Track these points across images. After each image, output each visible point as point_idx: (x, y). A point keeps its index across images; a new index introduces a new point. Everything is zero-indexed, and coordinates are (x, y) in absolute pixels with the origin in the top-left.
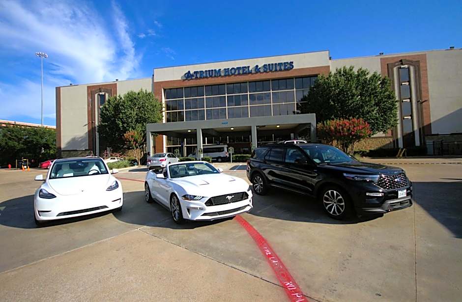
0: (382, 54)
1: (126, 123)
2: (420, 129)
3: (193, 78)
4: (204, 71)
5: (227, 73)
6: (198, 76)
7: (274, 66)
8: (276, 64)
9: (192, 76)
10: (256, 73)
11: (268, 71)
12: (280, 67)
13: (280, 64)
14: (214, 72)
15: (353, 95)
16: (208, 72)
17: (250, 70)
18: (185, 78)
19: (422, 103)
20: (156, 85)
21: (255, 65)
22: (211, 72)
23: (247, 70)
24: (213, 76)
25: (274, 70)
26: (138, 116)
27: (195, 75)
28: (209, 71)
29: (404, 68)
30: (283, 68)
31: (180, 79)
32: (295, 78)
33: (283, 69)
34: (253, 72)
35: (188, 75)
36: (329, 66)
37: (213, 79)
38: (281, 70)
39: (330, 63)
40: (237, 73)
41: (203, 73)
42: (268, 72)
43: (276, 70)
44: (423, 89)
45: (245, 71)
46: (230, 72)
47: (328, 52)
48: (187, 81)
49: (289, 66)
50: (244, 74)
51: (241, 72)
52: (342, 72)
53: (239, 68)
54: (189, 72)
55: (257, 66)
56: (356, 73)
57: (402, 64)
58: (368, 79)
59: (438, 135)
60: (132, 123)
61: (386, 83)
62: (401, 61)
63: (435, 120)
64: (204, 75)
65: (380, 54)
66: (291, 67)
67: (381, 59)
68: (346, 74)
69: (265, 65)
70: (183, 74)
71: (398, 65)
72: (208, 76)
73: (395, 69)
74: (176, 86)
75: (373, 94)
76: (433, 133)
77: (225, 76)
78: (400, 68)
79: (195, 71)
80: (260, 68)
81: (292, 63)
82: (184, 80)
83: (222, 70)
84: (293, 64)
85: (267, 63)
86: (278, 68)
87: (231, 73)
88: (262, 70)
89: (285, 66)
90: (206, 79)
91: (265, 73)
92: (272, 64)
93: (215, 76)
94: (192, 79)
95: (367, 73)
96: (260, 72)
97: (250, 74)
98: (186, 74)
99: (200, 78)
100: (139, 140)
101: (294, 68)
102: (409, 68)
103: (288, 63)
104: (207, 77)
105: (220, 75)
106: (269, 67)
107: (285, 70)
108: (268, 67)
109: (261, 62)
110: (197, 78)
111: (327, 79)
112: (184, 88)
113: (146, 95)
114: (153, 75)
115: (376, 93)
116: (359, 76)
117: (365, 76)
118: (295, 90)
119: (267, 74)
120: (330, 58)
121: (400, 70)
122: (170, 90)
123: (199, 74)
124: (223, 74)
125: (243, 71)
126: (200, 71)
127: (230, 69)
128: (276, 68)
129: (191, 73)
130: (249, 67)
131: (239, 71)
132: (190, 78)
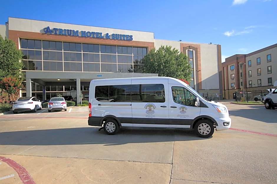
0: (181, 40)
2: (197, 84)
3: (52, 33)
5: (84, 35)
6: (58, 33)
8: (121, 35)
9: (52, 31)
10: (107, 39)
12: (124, 38)
13: (124, 36)
14: (72, 32)
16: (67, 31)
17: (102, 36)
18: (44, 33)
19: (198, 72)
21: (106, 33)
23: (99, 35)
24: (72, 35)
25: (119, 39)
27: (54, 31)
29: (191, 51)
31: (39, 32)
32: (133, 47)
33: (126, 40)
35: (47, 30)
36: (154, 43)
37: (72, 38)
38: (124, 40)
39: (154, 41)
40: (92, 36)
41: (63, 31)
42: (115, 40)
43: (121, 40)
44: (198, 64)
45: (98, 36)
47: (153, 33)
48: (46, 34)
49: (129, 38)
50: (97, 38)
52: (165, 48)
53: (93, 33)
54: (48, 27)
55: (108, 34)
56: (172, 51)
57: (190, 48)
58: (179, 56)
59: (204, 90)
62: (189, 46)
63: (204, 80)
64: (63, 33)
66: (131, 39)
67: (180, 43)
70: (42, 28)
71: (188, 49)
72: (67, 35)
73: (187, 51)
74: (34, 37)
76: (202, 89)
77: (82, 37)
78: (189, 50)
79: (54, 28)
80: (110, 36)
81: (132, 36)
82: (43, 34)
83: (79, 31)
84: (133, 37)
85: (115, 33)
86: (122, 38)
87: (87, 35)
88: (111, 38)
89: (127, 38)
90: (64, 36)
91: (113, 40)
92: (119, 35)
93: (73, 36)
94: (51, 34)
96: (110, 38)
97: (102, 39)
98: (45, 28)
99: (60, 35)
101: (133, 40)
102: (193, 51)
103: (129, 35)
104: (66, 35)
105: (78, 36)
107: (127, 40)
108: (115, 36)
109: (111, 32)
110: (56, 34)
112: (42, 41)
113: (6, 42)
114: (8, 23)
115: (183, 64)
116: (174, 53)
117: (177, 53)
118: (133, 55)
119: (114, 41)
120: (154, 37)
121: (189, 52)
122: (26, 40)
123: (58, 31)
124: (80, 35)
125: (97, 36)
126: (59, 29)
127: (86, 32)
128: (121, 38)
129: (50, 29)
130: (102, 33)
131: (94, 35)
132: (49, 33)
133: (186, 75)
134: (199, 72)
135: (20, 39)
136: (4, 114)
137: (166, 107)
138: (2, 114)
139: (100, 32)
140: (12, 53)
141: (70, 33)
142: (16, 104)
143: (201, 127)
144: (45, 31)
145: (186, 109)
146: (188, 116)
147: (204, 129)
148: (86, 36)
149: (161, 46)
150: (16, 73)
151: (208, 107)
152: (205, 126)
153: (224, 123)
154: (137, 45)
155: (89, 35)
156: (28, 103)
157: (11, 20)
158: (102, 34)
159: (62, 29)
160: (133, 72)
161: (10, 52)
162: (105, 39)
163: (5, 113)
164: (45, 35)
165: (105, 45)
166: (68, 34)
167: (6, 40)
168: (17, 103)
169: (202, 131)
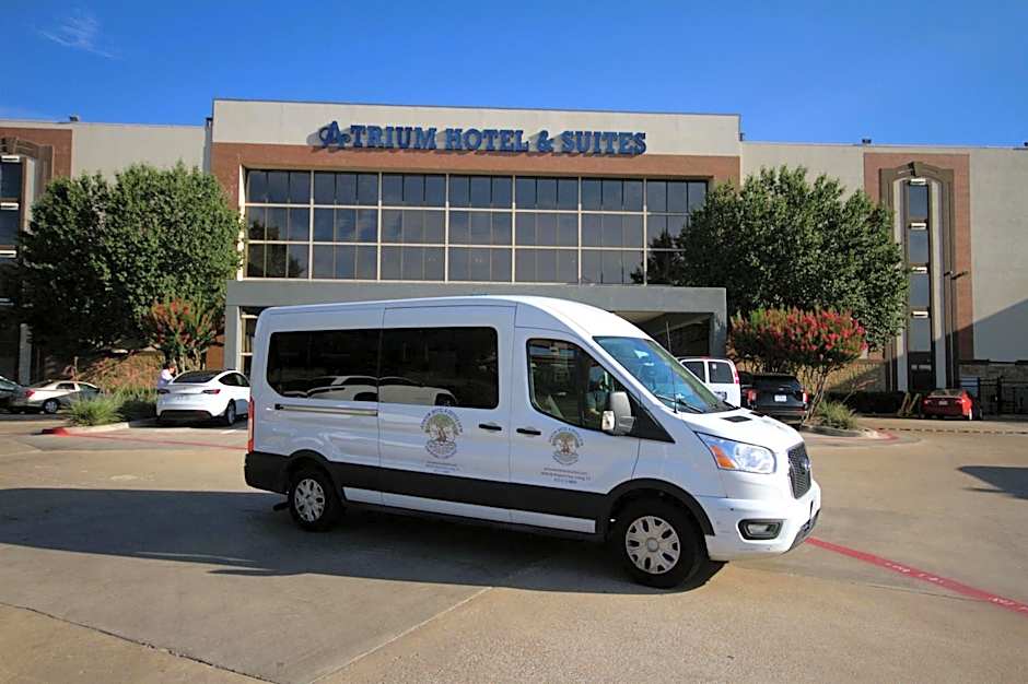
0: (869, 141)
1: (127, 270)
2: (947, 338)
3: (346, 145)
4: (383, 127)
5: (454, 143)
6: (364, 141)
7: (592, 140)
9: (345, 137)
10: (542, 152)
11: (575, 151)
12: (610, 146)
13: (610, 136)
14: (413, 135)
15: (808, 247)
16: (395, 133)
17: (523, 141)
18: (321, 144)
19: (955, 278)
20: (218, 153)
21: (539, 131)
22: (404, 134)
23: (513, 140)
24: (412, 146)
25: (591, 150)
26: (167, 249)
27: (353, 137)
28: (399, 129)
29: (917, 185)
30: (616, 147)
31: (305, 144)
32: (648, 180)
33: (616, 152)
34: (532, 149)
35: (330, 135)
36: (738, 158)
37: (411, 156)
38: (610, 153)
39: (740, 150)
40: (483, 147)
41: (381, 134)
42: (575, 155)
43: (597, 153)
44: (957, 244)
45: (508, 143)
46: (463, 140)
47: (736, 118)
48: (326, 150)
49: (632, 144)
50: (504, 151)
51: (497, 144)
52: (776, 179)
53: (490, 134)
54: (335, 123)
55: (544, 134)
56: (813, 188)
57: (914, 174)
58: (843, 206)
59: (987, 362)
60: (148, 271)
61: (882, 221)
62: (911, 165)
63: (983, 316)
64: (384, 139)
65: (864, 141)
66: (639, 148)
67: (865, 154)
68: (789, 186)
69: (566, 133)
70: (316, 130)
71: (905, 176)
72: (396, 145)
73: (897, 185)
74: (288, 162)
75: (854, 246)
76: (976, 358)
77: (448, 150)
78: (909, 182)
79: (354, 124)
80: (552, 140)
81: (643, 136)
82: (316, 149)
83: (438, 131)
84: (645, 141)
85: (574, 130)
86: (603, 147)
88: (557, 148)
89: (623, 144)
90: (387, 153)
91: (566, 156)
92: (588, 134)
93: (417, 149)
94: (343, 148)
95: (840, 191)
96: (551, 150)
97: (524, 155)
98: (325, 129)
99: (371, 147)
100: (201, 332)
101: (646, 153)
102: (928, 186)
103: (631, 134)
104: (390, 148)
105: (433, 148)
106: (579, 140)
107: (623, 153)
108: (574, 140)
109: (557, 123)
110: (358, 146)
111: (743, 194)
112: (312, 174)
113: (195, 183)
114: (211, 119)
115: (860, 244)
116: (820, 195)
117: (835, 197)
118: (645, 213)
119: (571, 159)
120: (741, 135)
121: (907, 188)
122: (264, 174)
123: (367, 136)
124: (440, 145)
125: (503, 143)
126: (369, 127)
127: (464, 131)
128: (597, 144)
129: (341, 128)
130: (522, 132)
131: (491, 142)
132: (337, 145)
133: (877, 296)
134: (958, 280)
135: (247, 171)
136: (131, 426)
137: (499, 429)
138: (126, 425)
139: (515, 130)
140: (207, 222)
141: (405, 138)
142: (166, 395)
143: (640, 535)
144: (322, 139)
145: (577, 446)
146: (583, 476)
147: (653, 545)
148: (464, 148)
149: (762, 172)
150: (218, 289)
151: (672, 441)
152: (656, 531)
153: (744, 525)
154: (662, 173)
155: (473, 140)
156: (205, 392)
157: (222, 109)
158: (523, 137)
159: (379, 128)
160: (646, 284)
161: (200, 217)
162: (533, 153)
163: (132, 423)
164: (321, 152)
165: (553, 178)
166: (400, 143)
167: (194, 178)
168: (168, 391)
169: (641, 553)
